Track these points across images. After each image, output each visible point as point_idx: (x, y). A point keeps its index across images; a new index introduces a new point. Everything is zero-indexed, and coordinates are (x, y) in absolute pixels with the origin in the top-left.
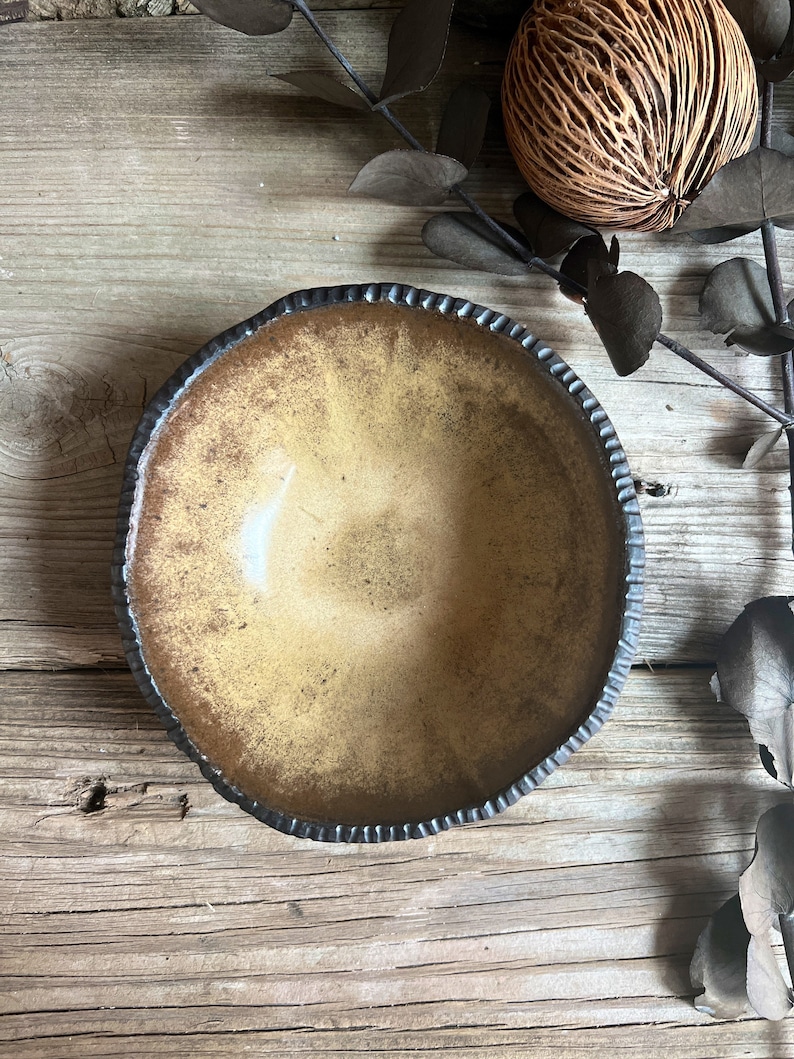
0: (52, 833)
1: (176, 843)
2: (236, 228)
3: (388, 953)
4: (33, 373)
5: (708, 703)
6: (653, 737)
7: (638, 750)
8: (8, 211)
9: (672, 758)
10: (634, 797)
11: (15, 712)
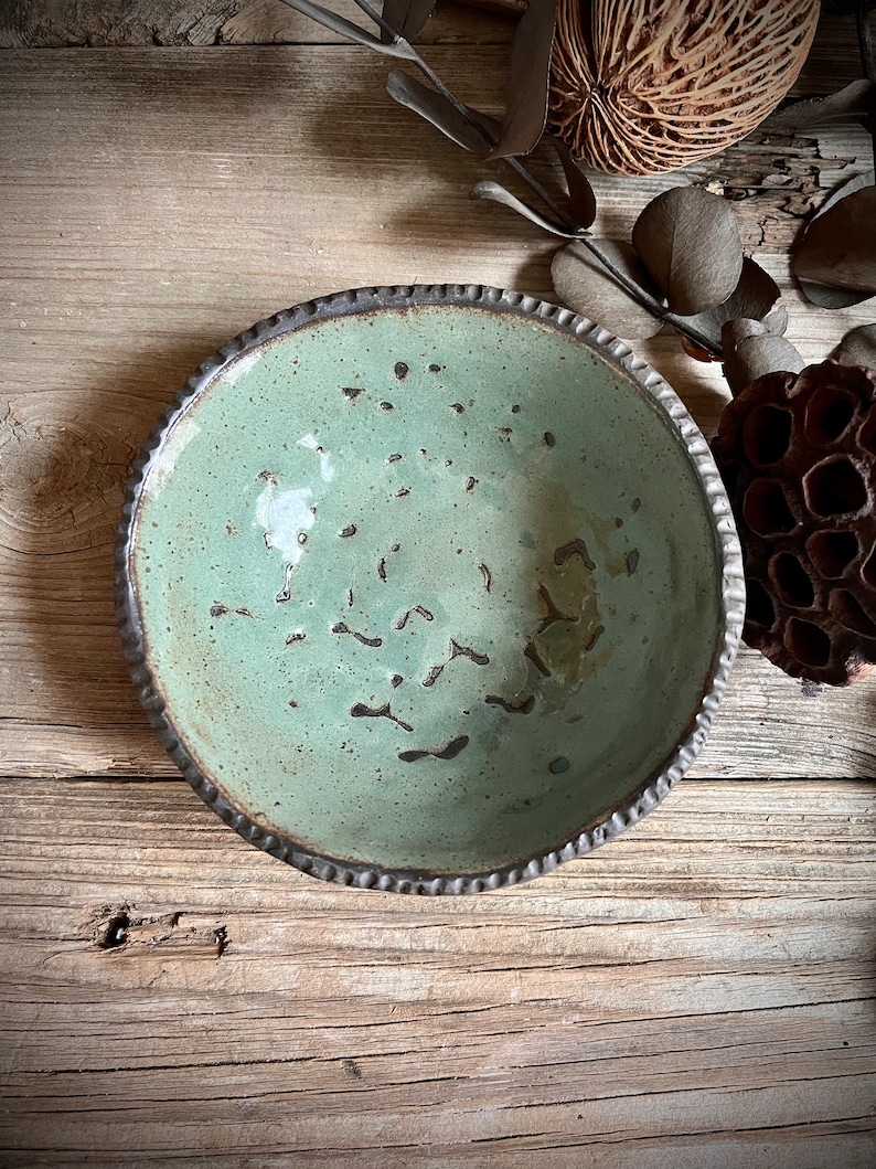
0: (63, 974)
1: (212, 986)
2: (282, 275)
3: (463, 1123)
4: (45, 432)
5: (835, 821)
6: (772, 861)
7: (756, 876)
8: (24, 253)
9: (795, 885)
10: (751, 932)
11: (25, 826)
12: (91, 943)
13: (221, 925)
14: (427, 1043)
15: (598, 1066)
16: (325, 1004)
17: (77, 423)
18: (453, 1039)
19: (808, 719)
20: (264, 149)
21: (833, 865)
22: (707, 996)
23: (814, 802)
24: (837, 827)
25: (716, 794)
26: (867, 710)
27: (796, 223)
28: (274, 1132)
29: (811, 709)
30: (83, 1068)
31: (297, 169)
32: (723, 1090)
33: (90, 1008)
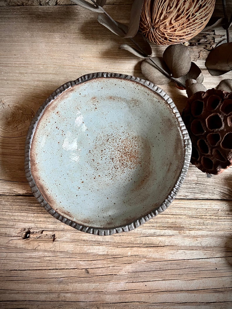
0: (13, 245)
1: (51, 249)
2: (72, 66)
3: (115, 286)
4: (10, 106)
5: (215, 210)
6: (198, 220)
7: (194, 224)
8: (5, 59)
9: (204, 227)
10: (192, 239)
11: (4, 207)
12: (21, 238)
13: (54, 234)
14: (106, 265)
15: (151, 273)
16: (80, 255)
17: (18, 104)
18: (113, 265)
19: (208, 184)
20: (68, 33)
21: (214, 222)
22: (180, 255)
23: (209, 205)
24: (215, 212)
25: (183, 203)
26: (224, 181)
27: (208, 52)
28: (67, 287)
29: (209, 181)
30: (18, 269)
31: (76, 38)
32: (183, 280)
33: (20, 254)
